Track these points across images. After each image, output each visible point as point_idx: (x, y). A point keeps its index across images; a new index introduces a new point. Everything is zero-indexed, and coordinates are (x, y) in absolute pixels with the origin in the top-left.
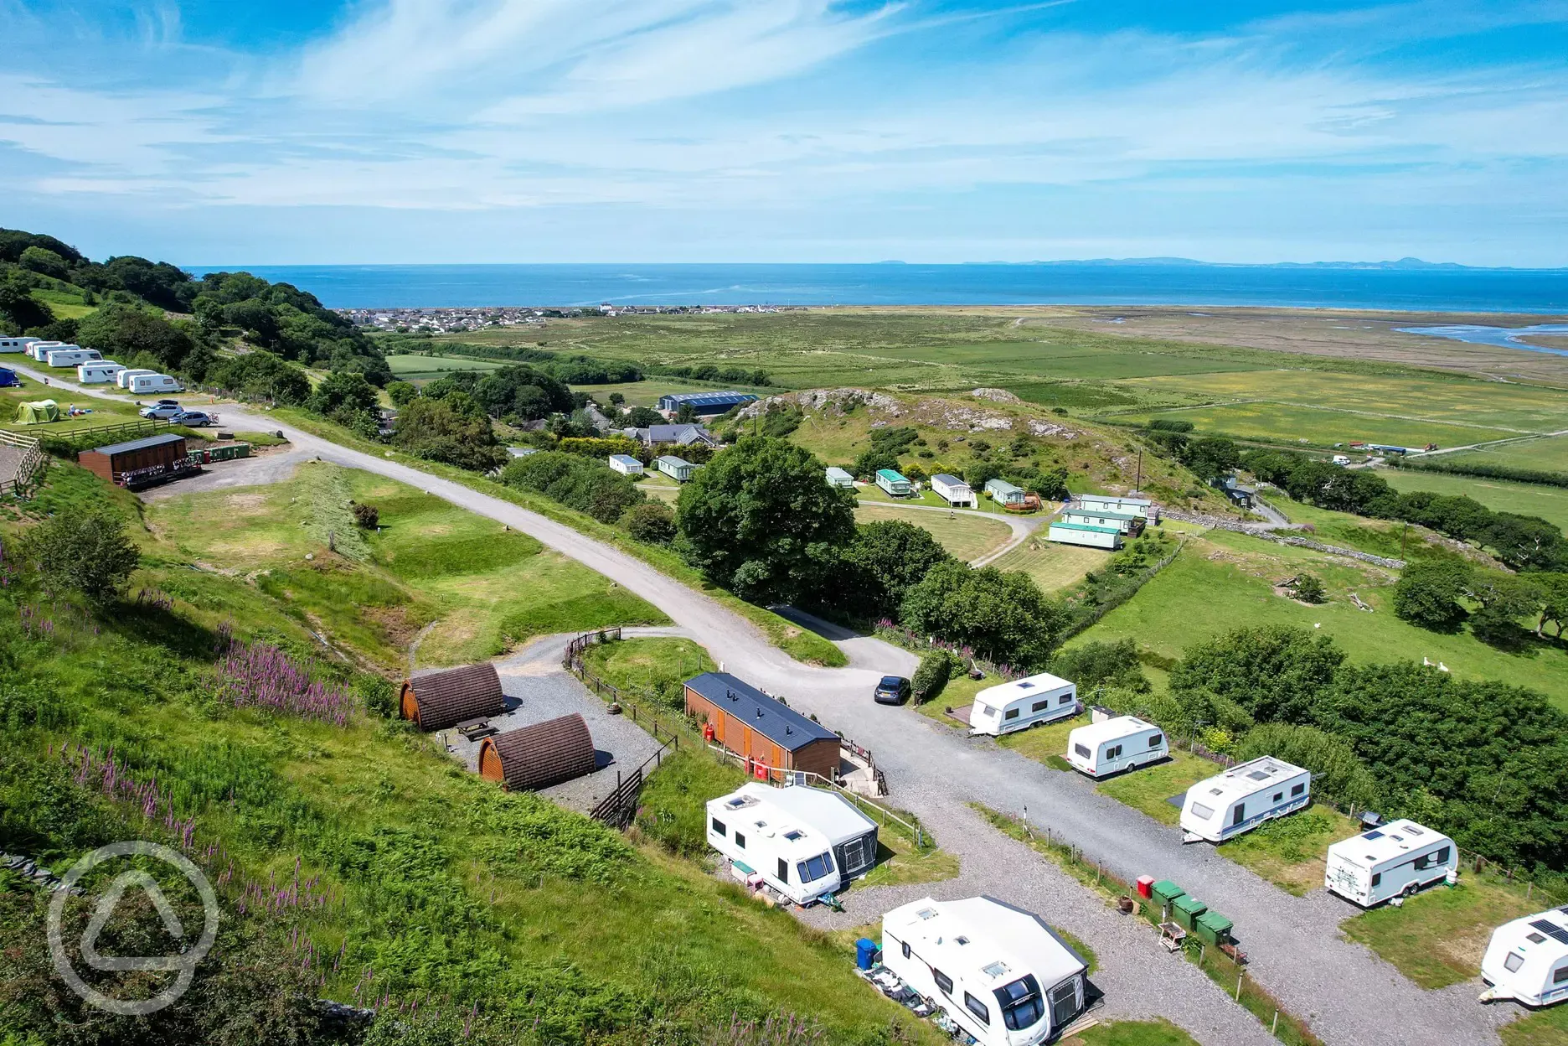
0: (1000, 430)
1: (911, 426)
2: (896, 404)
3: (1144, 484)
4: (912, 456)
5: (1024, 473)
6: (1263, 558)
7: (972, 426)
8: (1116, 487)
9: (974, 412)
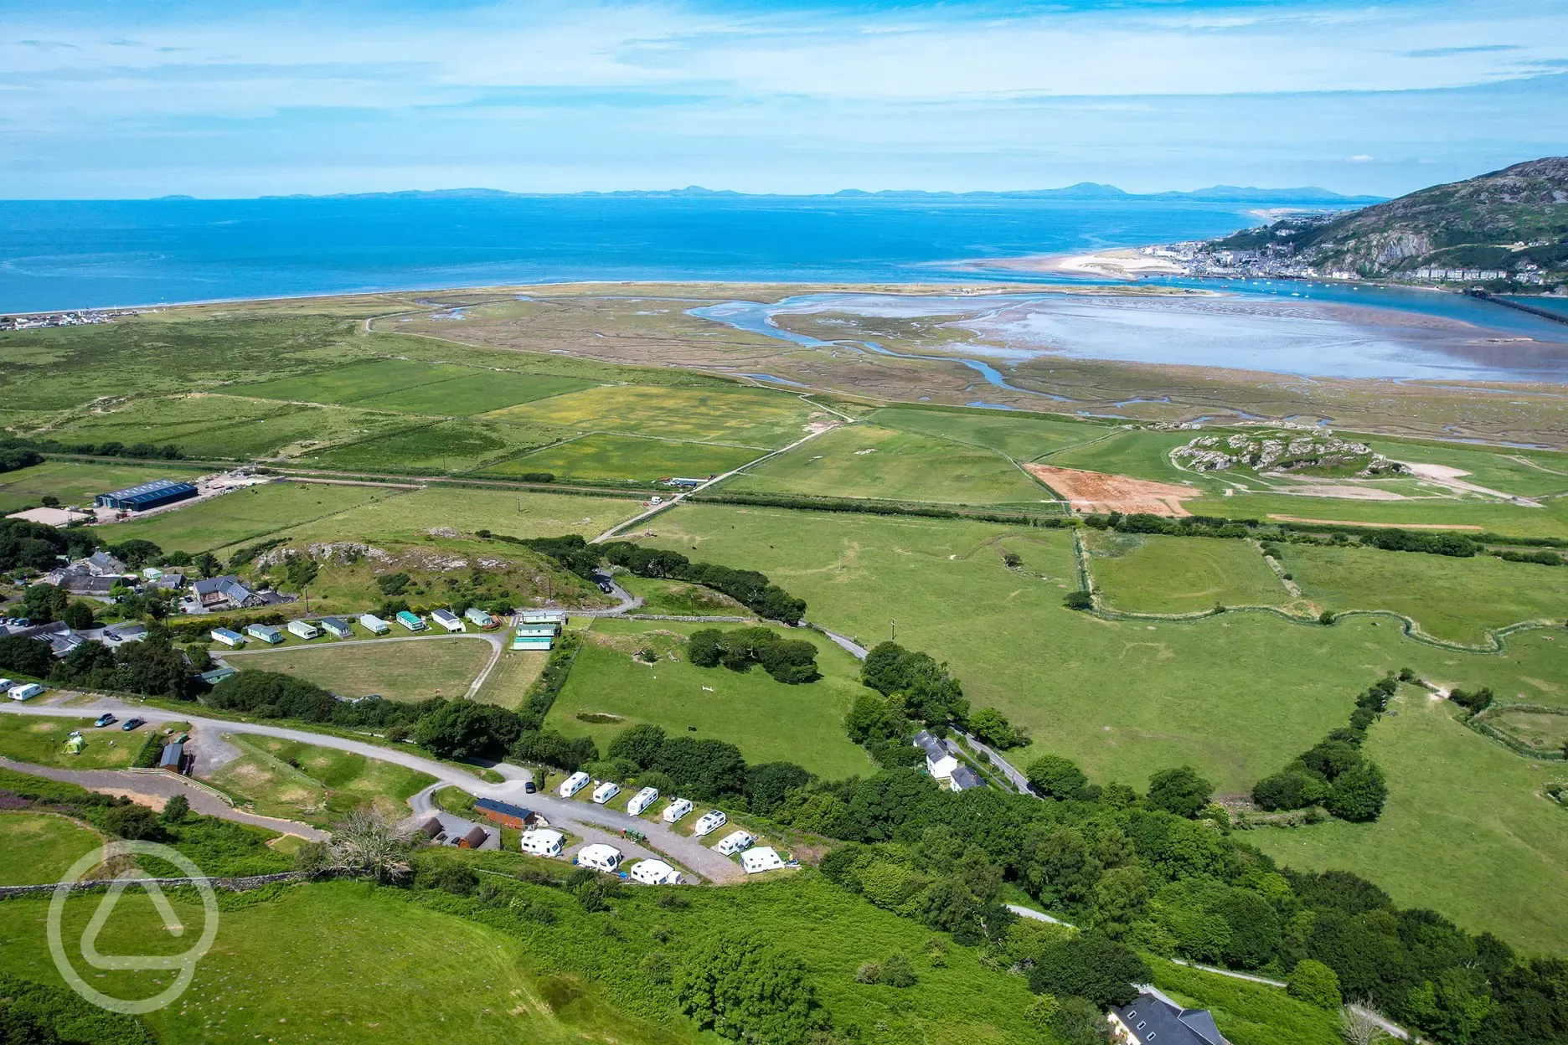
0: (461, 568)
1: (404, 572)
2: (387, 556)
3: (553, 594)
4: (410, 594)
5: (483, 598)
6: (624, 638)
7: (443, 568)
8: (538, 599)
9: (442, 557)
